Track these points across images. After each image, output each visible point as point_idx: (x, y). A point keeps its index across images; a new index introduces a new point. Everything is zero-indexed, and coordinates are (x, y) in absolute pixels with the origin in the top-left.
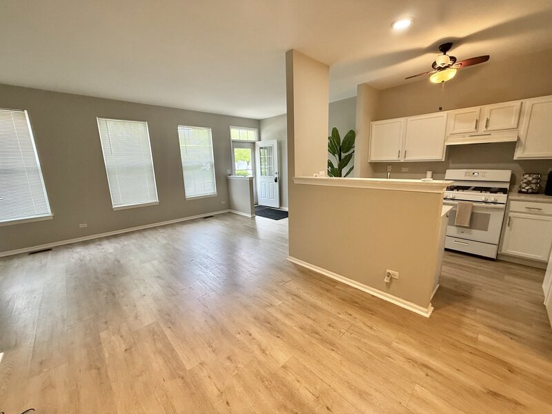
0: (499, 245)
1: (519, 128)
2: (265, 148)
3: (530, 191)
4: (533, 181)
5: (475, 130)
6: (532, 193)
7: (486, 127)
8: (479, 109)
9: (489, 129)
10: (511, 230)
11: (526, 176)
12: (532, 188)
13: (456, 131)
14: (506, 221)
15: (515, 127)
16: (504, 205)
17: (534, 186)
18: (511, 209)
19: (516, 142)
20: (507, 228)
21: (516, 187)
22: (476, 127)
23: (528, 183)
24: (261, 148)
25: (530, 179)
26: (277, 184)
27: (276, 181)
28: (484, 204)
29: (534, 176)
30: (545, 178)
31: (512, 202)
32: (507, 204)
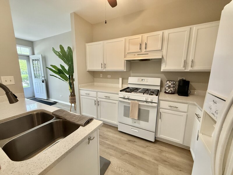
0: (156, 132)
1: (163, 50)
2: (36, 60)
3: (170, 92)
4: (172, 86)
5: (139, 51)
6: (172, 93)
7: (146, 48)
8: (141, 36)
9: (147, 50)
10: (161, 121)
11: (168, 82)
12: (171, 90)
13: (130, 51)
14: (159, 115)
15: (160, 49)
16: (157, 104)
17: (172, 89)
18: (160, 107)
19: (161, 59)
20: (160, 120)
21: (163, 90)
22: (140, 49)
23: (169, 87)
24: (33, 60)
25: (170, 84)
26: (44, 84)
27: (43, 82)
28: (145, 104)
29: (172, 82)
30: (177, 83)
31: (161, 101)
32: (158, 103)
